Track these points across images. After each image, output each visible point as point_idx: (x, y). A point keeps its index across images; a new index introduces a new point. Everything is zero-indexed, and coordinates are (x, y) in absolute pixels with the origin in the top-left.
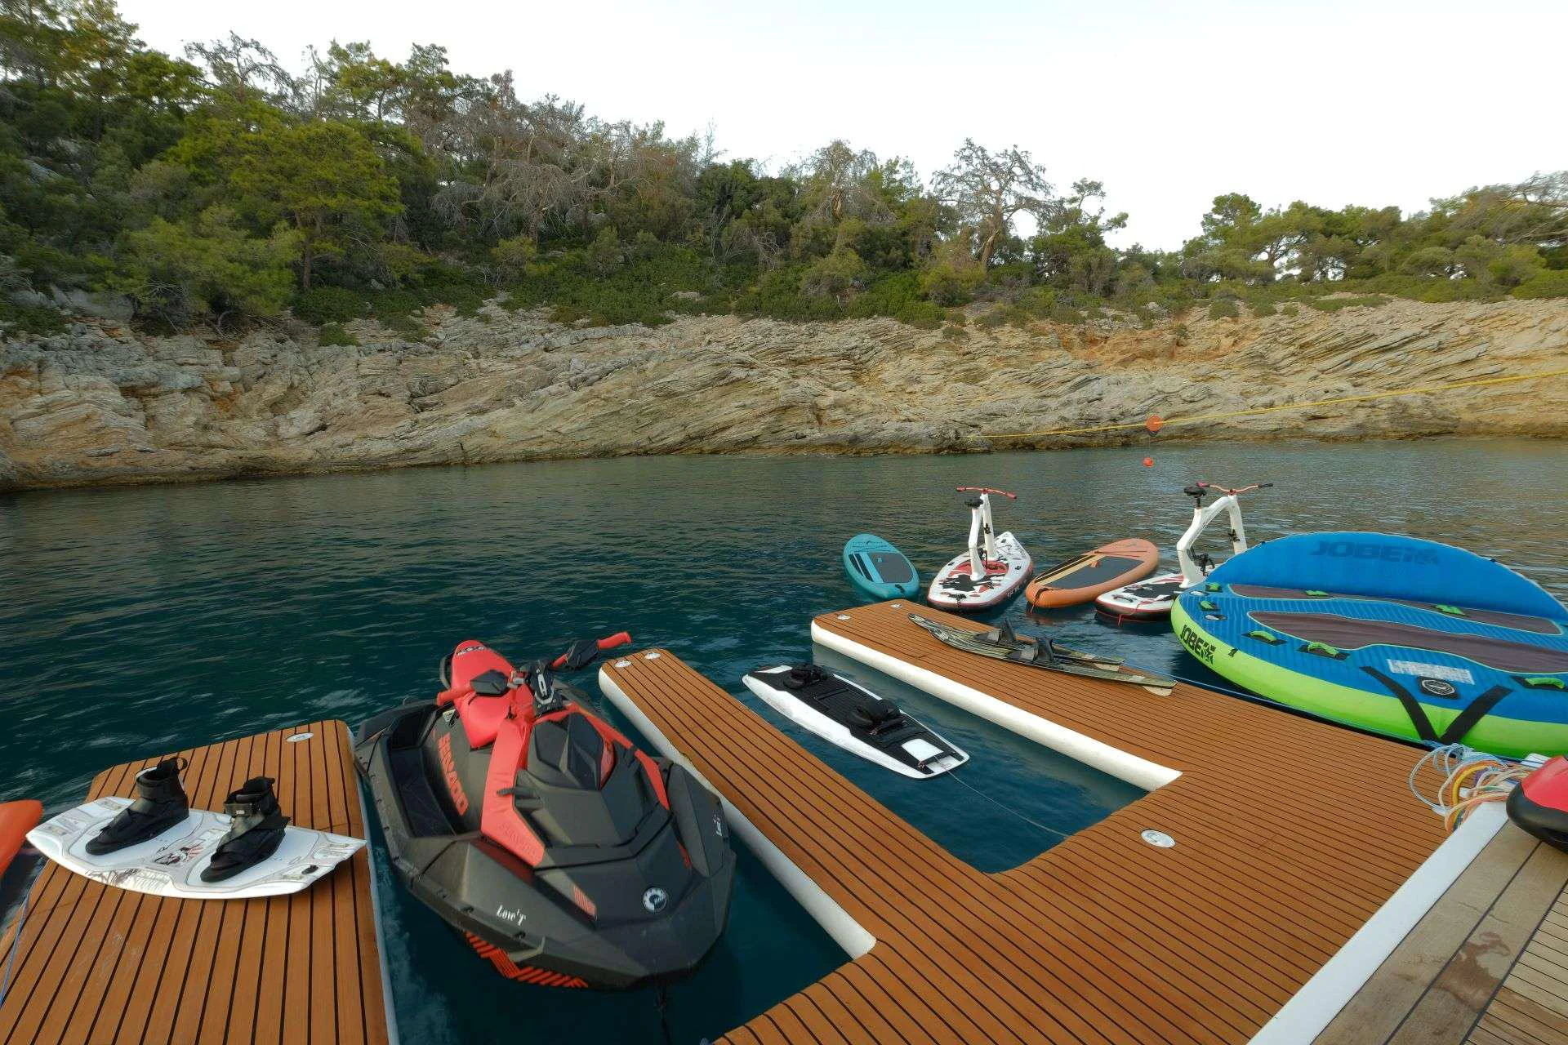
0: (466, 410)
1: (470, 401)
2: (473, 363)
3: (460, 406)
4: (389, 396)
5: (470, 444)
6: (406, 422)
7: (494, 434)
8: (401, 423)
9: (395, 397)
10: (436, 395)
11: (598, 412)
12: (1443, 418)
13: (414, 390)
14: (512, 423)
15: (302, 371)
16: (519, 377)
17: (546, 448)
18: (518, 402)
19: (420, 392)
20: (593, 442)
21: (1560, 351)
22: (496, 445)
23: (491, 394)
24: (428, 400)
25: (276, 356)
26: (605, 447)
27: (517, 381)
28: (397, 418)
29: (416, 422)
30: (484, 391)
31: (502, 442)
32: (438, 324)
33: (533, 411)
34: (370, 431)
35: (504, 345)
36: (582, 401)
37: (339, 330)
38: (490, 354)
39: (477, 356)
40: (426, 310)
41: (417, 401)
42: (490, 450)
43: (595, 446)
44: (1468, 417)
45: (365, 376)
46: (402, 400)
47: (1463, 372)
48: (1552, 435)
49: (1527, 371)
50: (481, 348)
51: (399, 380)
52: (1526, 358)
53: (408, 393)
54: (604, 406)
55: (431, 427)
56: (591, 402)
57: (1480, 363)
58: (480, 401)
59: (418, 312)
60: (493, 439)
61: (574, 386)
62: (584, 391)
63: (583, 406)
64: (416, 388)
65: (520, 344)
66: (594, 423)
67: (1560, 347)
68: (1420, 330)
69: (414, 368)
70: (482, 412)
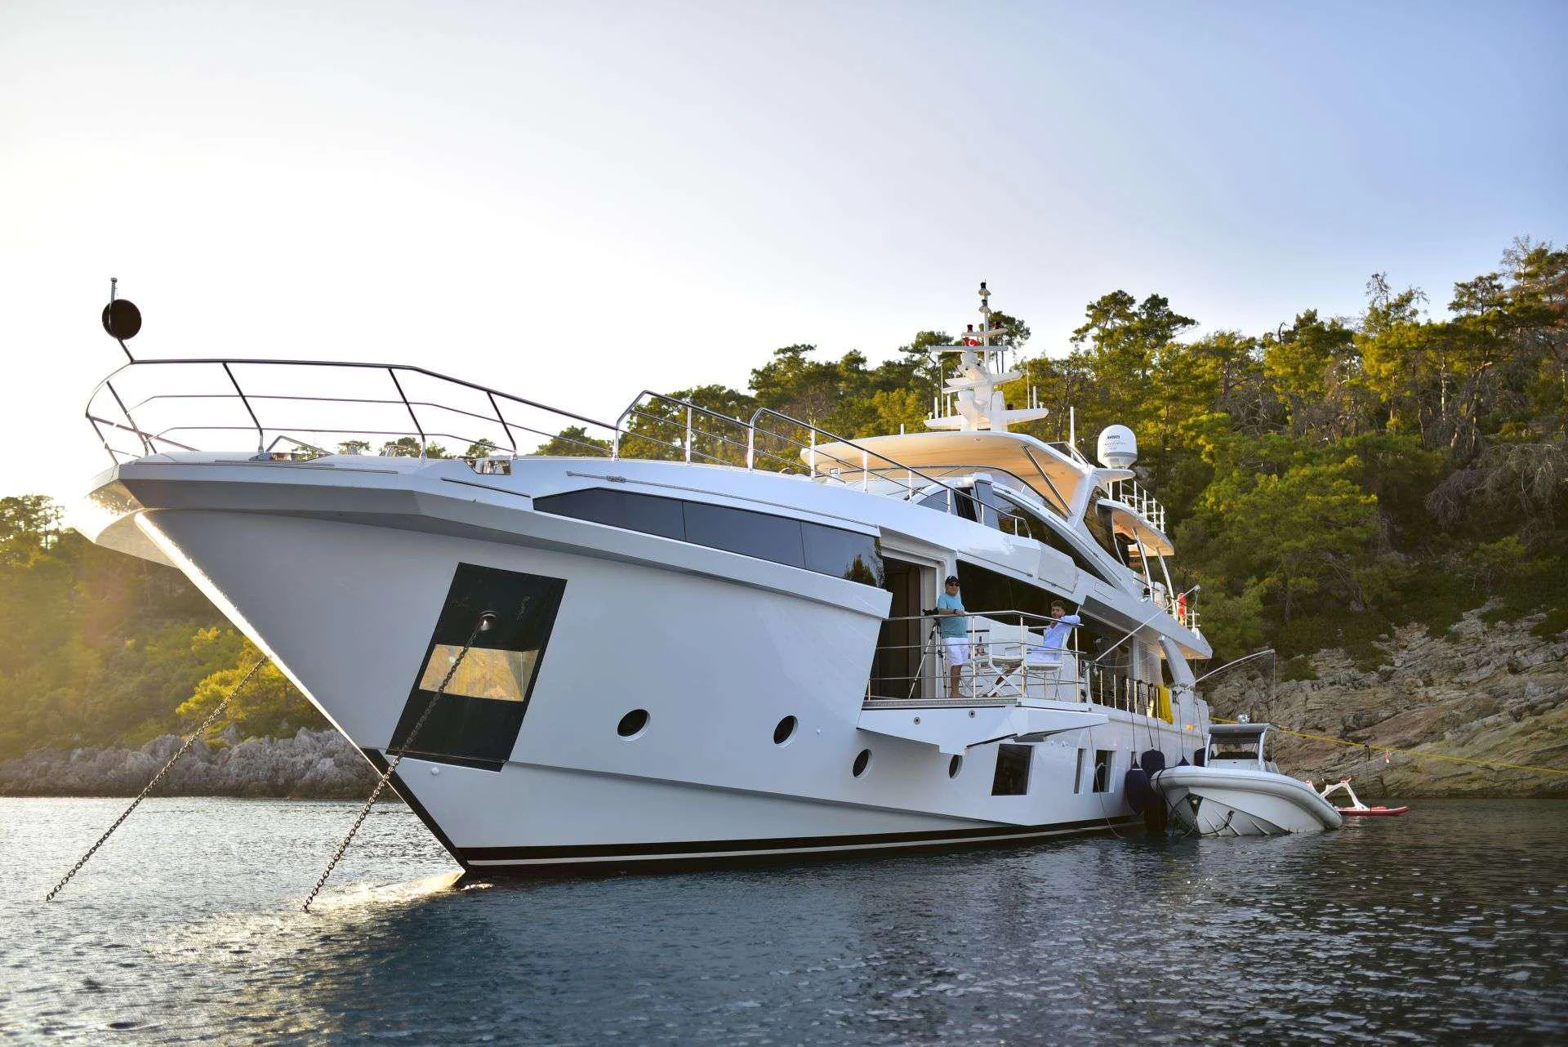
0: (1394, 743)
1: (1400, 735)
2: (1421, 693)
3: (1389, 740)
4: (1324, 730)
5: (1389, 779)
6: (1335, 756)
7: (1415, 769)
8: (1331, 756)
9: (1329, 731)
10: (1370, 729)
11: (1544, 746)
13: (1347, 724)
14: (1435, 758)
15: (1262, 707)
16: (1457, 708)
17: (1475, 786)
18: (1448, 735)
19: (1354, 726)
20: (1537, 782)
22: (1415, 780)
23: (1423, 726)
24: (1360, 734)
25: (1244, 694)
26: (1554, 787)
27: (1454, 711)
28: (1328, 751)
29: (1344, 756)
30: (1415, 724)
31: (1423, 777)
32: (1405, 647)
33: (1463, 745)
34: (1302, 764)
35: (1461, 668)
36: (1523, 733)
37: (1305, 663)
38: (1444, 681)
39: (1429, 683)
40: (1398, 631)
41: (1350, 734)
42: (1410, 785)
43: (1539, 786)
45: (1311, 710)
46: (1335, 734)
50: (1434, 674)
51: (1335, 715)
53: (1341, 727)
54: (1552, 739)
55: (1355, 761)
56: (1534, 735)
58: (1410, 735)
59: (1385, 636)
60: (1415, 775)
61: (1517, 716)
62: (1529, 721)
63: (1525, 739)
64: (1350, 722)
65: (1479, 667)
66: (1538, 759)
69: (1351, 701)
70: (1411, 745)
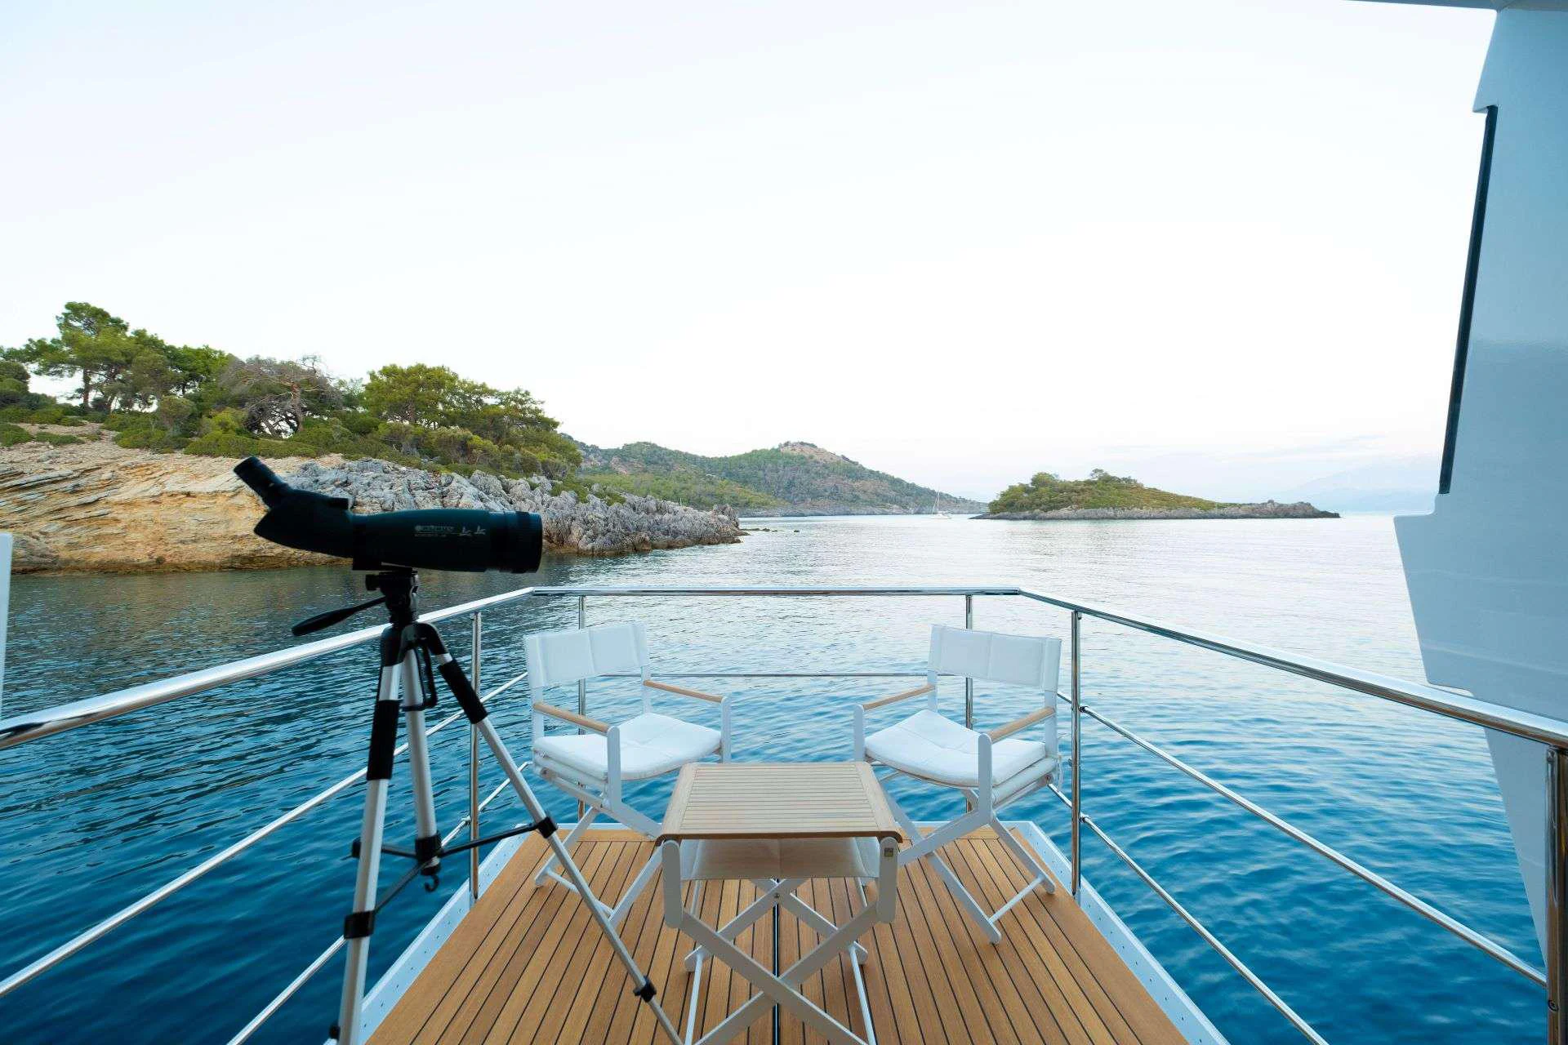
12: (42, 556)
21: (152, 500)
44: (65, 555)
47: (81, 514)
48: (111, 571)
49: (124, 515)
52: (130, 504)
57: (99, 506)
67: (153, 496)
68: (71, 472)
